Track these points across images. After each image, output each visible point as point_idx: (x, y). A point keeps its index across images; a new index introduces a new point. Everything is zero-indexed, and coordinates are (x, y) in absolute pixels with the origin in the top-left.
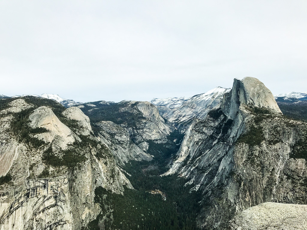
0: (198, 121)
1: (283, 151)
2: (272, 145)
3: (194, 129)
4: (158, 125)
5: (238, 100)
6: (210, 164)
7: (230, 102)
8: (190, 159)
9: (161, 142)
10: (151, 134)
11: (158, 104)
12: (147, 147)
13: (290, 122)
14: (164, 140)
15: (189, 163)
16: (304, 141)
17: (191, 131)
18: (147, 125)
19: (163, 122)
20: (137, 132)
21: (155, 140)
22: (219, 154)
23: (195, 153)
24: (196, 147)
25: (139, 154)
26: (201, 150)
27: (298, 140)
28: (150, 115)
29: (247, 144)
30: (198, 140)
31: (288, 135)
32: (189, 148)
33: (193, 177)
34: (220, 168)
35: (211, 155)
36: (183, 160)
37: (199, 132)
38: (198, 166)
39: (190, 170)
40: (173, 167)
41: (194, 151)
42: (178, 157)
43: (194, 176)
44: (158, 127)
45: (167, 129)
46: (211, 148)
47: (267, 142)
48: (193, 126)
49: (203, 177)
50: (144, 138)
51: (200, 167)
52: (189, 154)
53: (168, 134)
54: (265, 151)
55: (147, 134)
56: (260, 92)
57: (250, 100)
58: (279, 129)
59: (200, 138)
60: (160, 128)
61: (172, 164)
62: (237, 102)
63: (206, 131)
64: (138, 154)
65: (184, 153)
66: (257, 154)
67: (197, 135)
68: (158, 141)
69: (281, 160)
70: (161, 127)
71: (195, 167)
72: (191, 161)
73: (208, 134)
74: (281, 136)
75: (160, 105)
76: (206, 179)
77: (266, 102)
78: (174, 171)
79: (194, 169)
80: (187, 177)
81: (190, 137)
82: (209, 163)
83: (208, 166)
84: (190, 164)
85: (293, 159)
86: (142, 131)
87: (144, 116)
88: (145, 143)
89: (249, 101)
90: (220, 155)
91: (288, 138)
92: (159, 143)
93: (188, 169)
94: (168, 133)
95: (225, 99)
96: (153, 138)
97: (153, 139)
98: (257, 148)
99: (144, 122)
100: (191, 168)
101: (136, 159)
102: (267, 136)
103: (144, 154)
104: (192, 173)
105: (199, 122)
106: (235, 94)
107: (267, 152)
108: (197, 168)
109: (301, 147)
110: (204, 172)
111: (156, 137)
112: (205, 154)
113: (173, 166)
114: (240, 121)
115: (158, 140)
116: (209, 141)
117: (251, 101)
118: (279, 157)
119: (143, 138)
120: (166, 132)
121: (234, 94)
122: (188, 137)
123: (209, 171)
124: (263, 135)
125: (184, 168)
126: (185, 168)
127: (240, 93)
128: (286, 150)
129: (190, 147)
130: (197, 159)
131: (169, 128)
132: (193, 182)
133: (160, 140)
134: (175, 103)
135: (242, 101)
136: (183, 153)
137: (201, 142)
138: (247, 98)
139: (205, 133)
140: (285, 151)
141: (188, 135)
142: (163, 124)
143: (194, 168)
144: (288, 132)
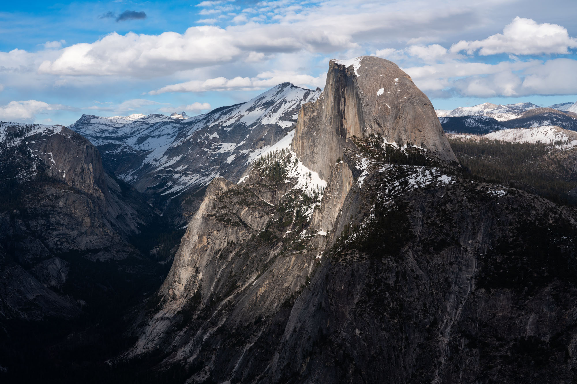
0: (225, 189)
1: (461, 270)
2: (430, 253)
3: (213, 213)
4: (100, 202)
5: (342, 125)
6: (260, 317)
7: (318, 130)
8: (202, 306)
9: (108, 256)
10: (76, 232)
11: (98, 135)
12: (63, 274)
13: (478, 188)
14: (119, 251)
15: (199, 317)
16: (511, 240)
17: (203, 217)
18: (61, 204)
19: (114, 192)
20: (28, 226)
21: (89, 251)
22: (286, 285)
23: (216, 286)
24: (220, 267)
25: (34, 299)
26: (235, 275)
27: (497, 237)
28: (70, 170)
29: (364, 254)
30: (226, 244)
31: (473, 223)
32: (197, 271)
33: (209, 359)
34: (289, 328)
35: (262, 290)
36: (180, 309)
37: (228, 221)
38: (224, 326)
39: (201, 338)
40: (148, 334)
41: (212, 279)
42: (165, 302)
43: (214, 357)
44: (97, 211)
45: (130, 216)
46: (265, 267)
47: (418, 246)
48: (211, 205)
49: (239, 356)
50: (51, 244)
51: (231, 328)
52: (199, 291)
53: (133, 232)
54: (413, 271)
55: (61, 232)
56: (400, 103)
57: (373, 124)
58: (449, 206)
59: (233, 238)
60: (105, 210)
61: (145, 324)
62: (337, 130)
63: (249, 220)
64: (31, 298)
65: (183, 289)
66: (391, 282)
67: (223, 231)
68: (100, 253)
69: (453, 296)
70: (110, 209)
71: (215, 329)
72: (203, 310)
73: (255, 226)
74: (456, 227)
75: (106, 138)
76: (248, 361)
77: (417, 131)
78: (150, 346)
79: (212, 336)
80: (191, 359)
81: (200, 237)
82: (257, 315)
83: (256, 323)
84: (200, 320)
85: (483, 290)
86: (43, 222)
87: (50, 174)
88: (57, 261)
89: (371, 127)
90: (288, 288)
91: (474, 234)
92: (102, 259)
93: (193, 335)
94: (133, 227)
95: (304, 122)
96: (83, 243)
97: (83, 247)
98: (391, 263)
99: (52, 195)
100: (204, 333)
101: (24, 316)
102: (418, 230)
103: (53, 296)
104: (207, 346)
105: (229, 191)
106: (333, 108)
107: (417, 275)
108: (221, 331)
109: (505, 256)
110: (242, 344)
111: (94, 242)
112: (245, 287)
113: (148, 330)
114: (347, 187)
115: (100, 250)
116: (255, 248)
117: (376, 127)
118: (450, 286)
119: (47, 246)
120: (127, 225)
121: (330, 107)
122: (196, 237)
123: (256, 339)
124: (409, 226)
125: (182, 333)
126: (185, 333)
127: (345, 105)
128: (468, 266)
129: (201, 269)
130: (223, 303)
131: (136, 213)
132: (210, 374)
133: (106, 249)
134: (156, 133)
135: (352, 128)
136: (180, 288)
137: (234, 253)
138: (366, 117)
139: (246, 225)
140: (464, 268)
141: (195, 231)
142: (116, 198)
143: (211, 331)
144: (473, 217)
